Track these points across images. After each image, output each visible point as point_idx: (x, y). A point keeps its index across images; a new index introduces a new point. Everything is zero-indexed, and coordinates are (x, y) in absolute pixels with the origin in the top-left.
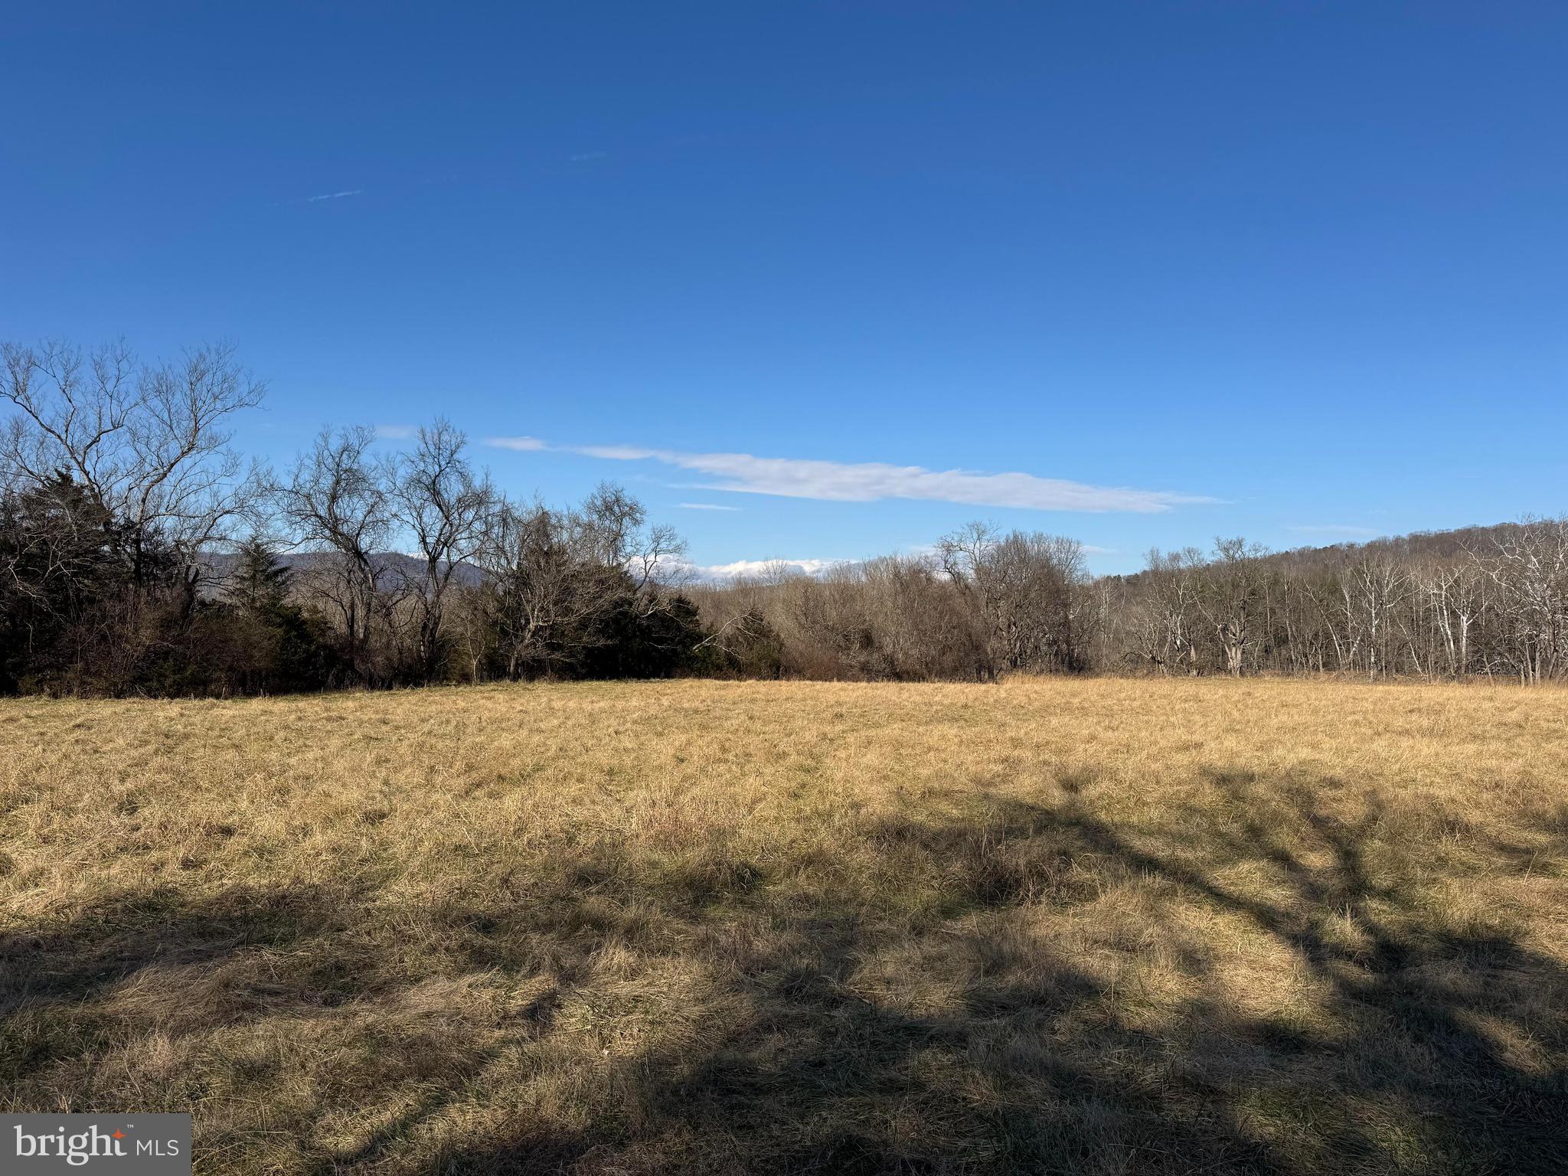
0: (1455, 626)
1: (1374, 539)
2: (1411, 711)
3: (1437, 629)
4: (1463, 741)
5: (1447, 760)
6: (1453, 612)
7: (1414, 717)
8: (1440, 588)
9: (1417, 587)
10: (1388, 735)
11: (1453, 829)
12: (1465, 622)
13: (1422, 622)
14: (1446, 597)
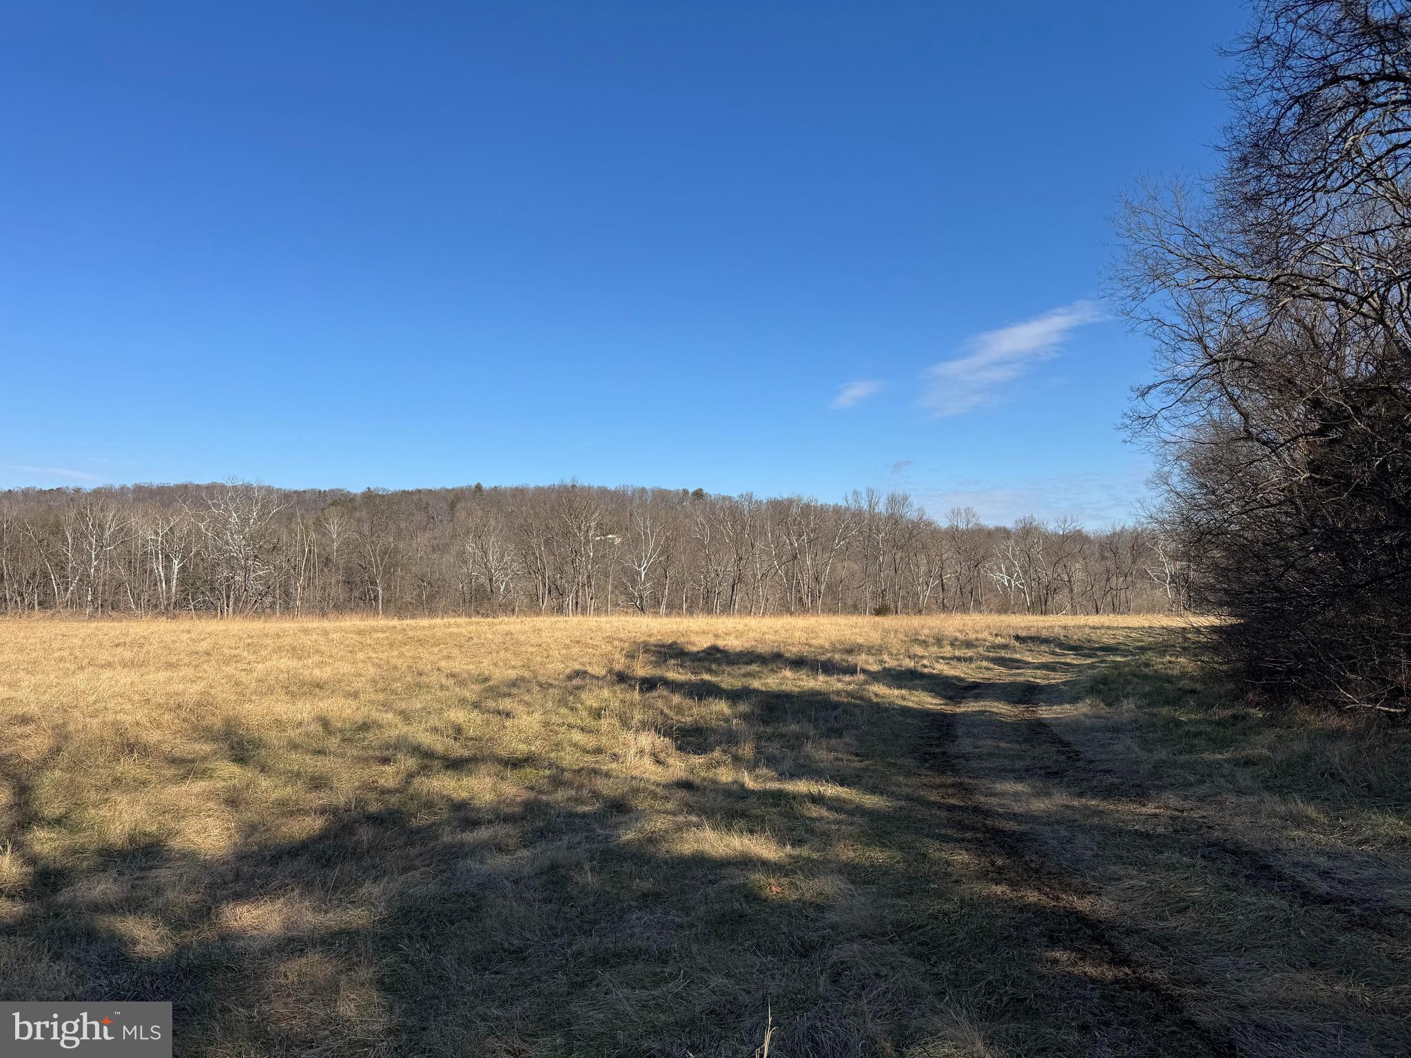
0: (168, 568)
1: (100, 485)
2: (117, 646)
3: (152, 571)
4: (158, 669)
5: (141, 687)
6: (167, 556)
7: (119, 650)
8: (157, 534)
9: (136, 532)
10: (91, 668)
11: (132, 751)
12: (176, 565)
13: (138, 564)
14: (162, 542)
